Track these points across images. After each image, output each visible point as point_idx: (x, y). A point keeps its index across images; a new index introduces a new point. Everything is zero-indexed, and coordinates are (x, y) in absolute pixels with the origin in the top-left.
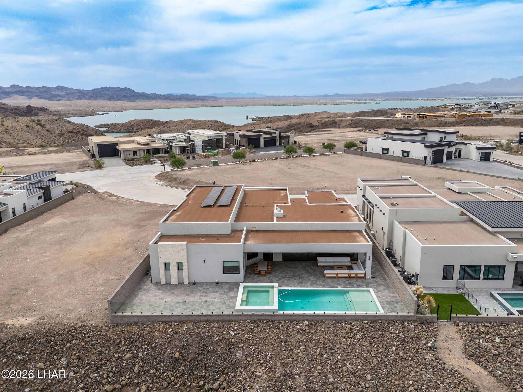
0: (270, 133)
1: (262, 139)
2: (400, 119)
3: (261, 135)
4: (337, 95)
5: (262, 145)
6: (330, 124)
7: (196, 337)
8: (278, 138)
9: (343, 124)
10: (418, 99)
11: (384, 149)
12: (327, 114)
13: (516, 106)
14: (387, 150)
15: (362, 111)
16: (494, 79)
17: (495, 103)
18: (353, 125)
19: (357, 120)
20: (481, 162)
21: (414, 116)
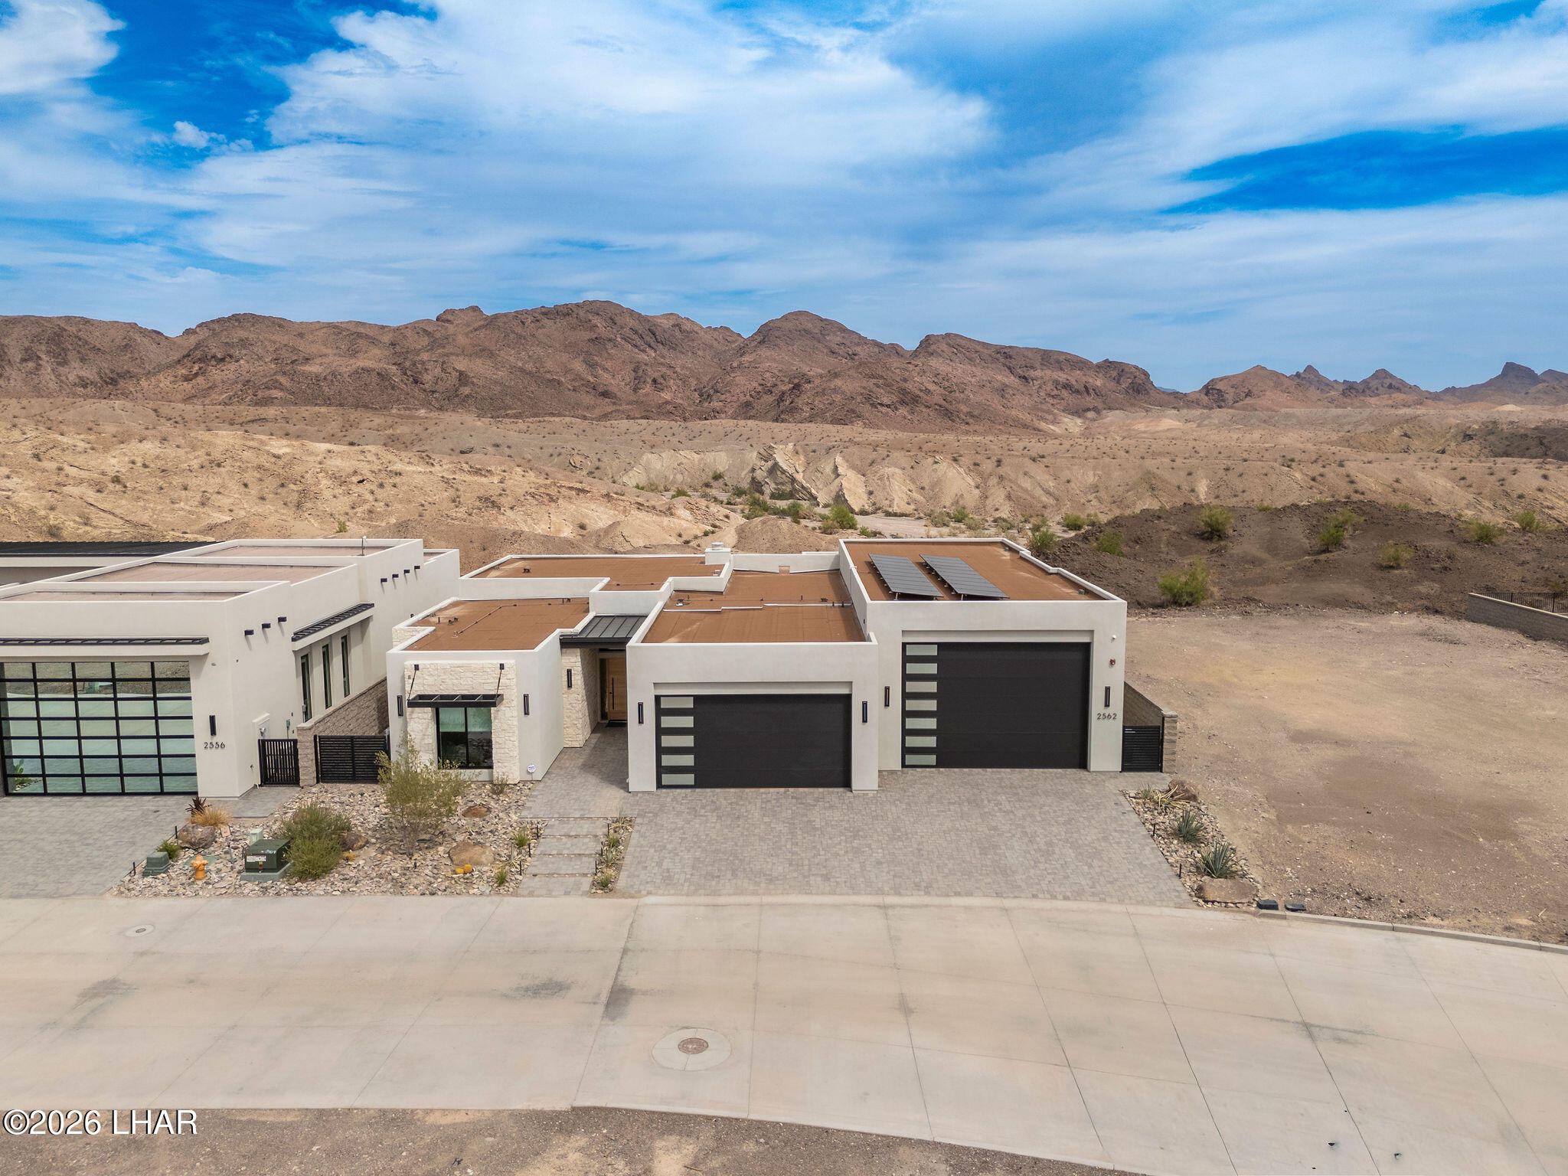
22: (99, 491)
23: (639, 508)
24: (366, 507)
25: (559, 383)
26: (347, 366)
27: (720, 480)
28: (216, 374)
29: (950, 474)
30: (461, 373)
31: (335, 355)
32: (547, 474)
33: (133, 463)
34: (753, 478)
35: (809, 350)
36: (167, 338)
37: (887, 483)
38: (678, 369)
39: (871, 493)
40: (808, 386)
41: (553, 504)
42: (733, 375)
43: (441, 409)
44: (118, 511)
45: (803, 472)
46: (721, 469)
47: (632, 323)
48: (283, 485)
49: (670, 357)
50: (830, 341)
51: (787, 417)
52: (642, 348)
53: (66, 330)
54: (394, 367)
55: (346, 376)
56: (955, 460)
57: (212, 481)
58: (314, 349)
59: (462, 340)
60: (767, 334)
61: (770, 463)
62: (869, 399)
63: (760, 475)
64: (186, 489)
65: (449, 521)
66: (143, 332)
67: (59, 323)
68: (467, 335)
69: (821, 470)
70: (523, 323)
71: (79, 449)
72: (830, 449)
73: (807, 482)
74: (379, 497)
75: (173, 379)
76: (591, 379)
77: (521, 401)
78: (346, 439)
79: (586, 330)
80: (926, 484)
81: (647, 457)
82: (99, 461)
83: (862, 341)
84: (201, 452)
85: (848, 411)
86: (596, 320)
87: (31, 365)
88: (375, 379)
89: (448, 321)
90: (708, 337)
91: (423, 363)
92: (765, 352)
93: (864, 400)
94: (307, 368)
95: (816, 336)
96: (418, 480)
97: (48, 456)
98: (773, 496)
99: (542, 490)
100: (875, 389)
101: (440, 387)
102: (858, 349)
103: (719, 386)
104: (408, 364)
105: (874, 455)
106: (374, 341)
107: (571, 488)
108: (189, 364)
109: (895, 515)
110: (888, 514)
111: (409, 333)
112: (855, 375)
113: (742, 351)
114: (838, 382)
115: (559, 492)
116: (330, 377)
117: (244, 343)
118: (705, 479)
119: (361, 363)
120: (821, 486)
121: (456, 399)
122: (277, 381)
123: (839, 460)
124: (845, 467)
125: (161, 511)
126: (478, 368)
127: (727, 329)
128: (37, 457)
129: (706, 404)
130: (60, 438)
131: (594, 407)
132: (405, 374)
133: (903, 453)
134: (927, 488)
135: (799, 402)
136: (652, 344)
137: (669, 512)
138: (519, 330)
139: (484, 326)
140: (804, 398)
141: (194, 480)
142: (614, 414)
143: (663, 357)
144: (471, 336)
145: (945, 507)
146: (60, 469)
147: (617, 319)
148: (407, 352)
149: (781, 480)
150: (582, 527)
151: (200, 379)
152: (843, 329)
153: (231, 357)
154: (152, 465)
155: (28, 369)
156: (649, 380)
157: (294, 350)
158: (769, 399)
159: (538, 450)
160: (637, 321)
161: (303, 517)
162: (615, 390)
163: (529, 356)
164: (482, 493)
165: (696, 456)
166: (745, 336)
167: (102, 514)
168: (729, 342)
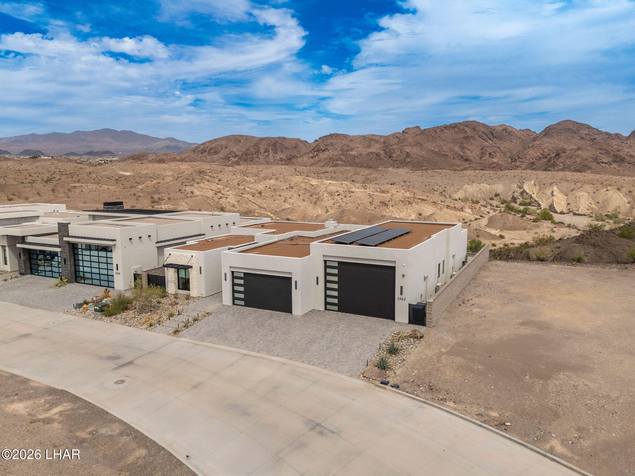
22: (253, 196)
23: (447, 208)
24: (339, 204)
25: (447, 156)
26: (365, 151)
27: (498, 197)
28: (322, 156)
29: (615, 196)
30: (407, 153)
31: (362, 147)
32: (414, 193)
33: (266, 187)
34: (513, 196)
35: (569, 138)
36: (309, 143)
37: (578, 199)
38: (502, 149)
39: (569, 204)
40: (563, 154)
41: (410, 205)
42: (528, 150)
43: (398, 167)
44: (257, 203)
45: (537, 194)
46: (499, 192)
47: (483, 129)
48: (311, 196)
49: (498, 143)
50: (581, 133)
51: (551, 169)
52: (486, 140)
53: (278, 142)
54: (382, 152)
55: (364, 155)
56: (619, 189)
57: (289, 194)
58: (355, 146)
59: (410, 140)
60: (548, 132)
61: (522, 190)
62: (595, 160)
63: (516, 195)
64: (280, 196)
65: (367, 210)
66: (302, 142)
67: (276, 139)
68: (412, 138)
69: (545, 193)
70: (436, 132)
71: (251, 182)
72: (552, 183)
73: (538, 198)
74: (344, 201)
75: (308, 158)
76: (462, 154)
77: (430, 163)
78: (351, 179)
79: (462, 133)
80: (600, 201)
81: (466, 186)
82: (256, 186)
83: (599, 132)
84: (287, 184)
85: (583, 166)
86: (467, 129)
87: (267, 154)
88: (374, 155)
89: (406, 133)
90: (519, 134)
91: (393, 149)
92: (546, 139)
93: (593, 160)
94: (351, 153)
95: (574, 131)
96: (359, 195)
97: (242, 184)
98: (520, 204)
99: (407, 199)
100: (600, 155)
101: (399, 159)
102: (597, 136)
103: (520, 156)
104: (388, 150)
105: (574, 186)
106: (377, 142)
107: (419, 199)
108: (313, 153)
109: (579, 215)
110: (575, 214)
111: (391, 138)
112: (590, 149)
113: (535, 139)
114: (580, 152)
115: (414, 200)
116: (358, 156)
117: (332, 144)
118: (491, 196)
119: (371, 150)
120: (544, 200)
121: (404, 163)
122: (340, 158)
123: (555, 188)
124: (558, 191)
125: (270, 204)
126: (415, 151)
127: (529, 130)
128: (238, 184)
129: (513, 163)
130: (246, 178)
131: (460, 166)
132: (386, 154)
133: (590, 185)
134: (600, 202)
135: (558, 162)
136: (491, 138)
137: (462, 209)
138: (433, 135)
139: (420, 134)
140: (561, 160)
141: (283, 193)
142: (469, 168)
143: (496, 143)
144: (414, 138)
145: (609, 212)
146: (244, 189)
147: (476, 128)
148: (389, 145)
149: (525, 197)
150: (420, 214)
151: (316, 158)
152: (589, 127)
153: (327, 149)
154: (272, 188)
155: (265, 155)
156: (488, 154)
157: (348, 146)
158: (545, 160)
159: (421, 183)
160: (486, 129)
161: (316, 207)
162: (471, 158)
163: (437, 145)
164: (382, 200)
165: (488, 186)
166: (537, 133)
167: (253, 204)
168: (529, 135)
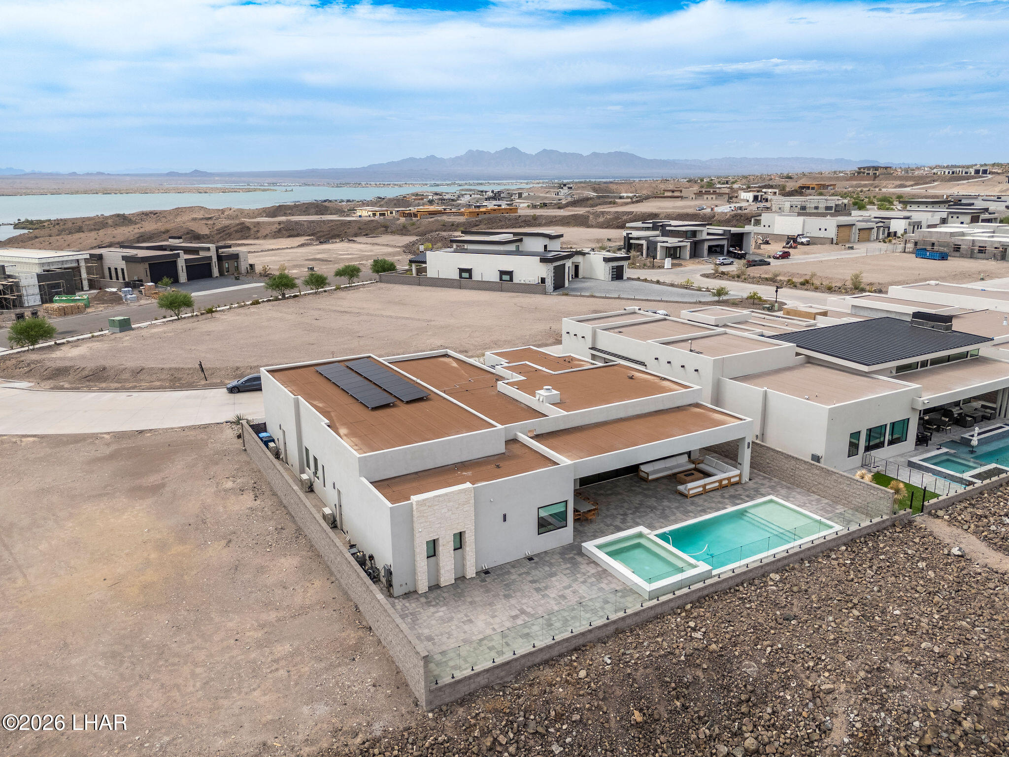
0: (195, 251)
1: (181, 264)
2: (369, 219)
3: (178, 255)
4: (196, 173)
5: (183, 277)
6: (236, 231)
7: (645, 668)
8: (215, 259)
9: (264, 232)
10: (359, 184)
11: (462, 271)
12: (202, 212)
13: (523, 196)
14: (469, 271)
15: (280, 206)
16: (470, 151)
17: (493, 192)
18: (284, 232)
19: (289, 222)
20: (613, 282)
21: (391, 213)
